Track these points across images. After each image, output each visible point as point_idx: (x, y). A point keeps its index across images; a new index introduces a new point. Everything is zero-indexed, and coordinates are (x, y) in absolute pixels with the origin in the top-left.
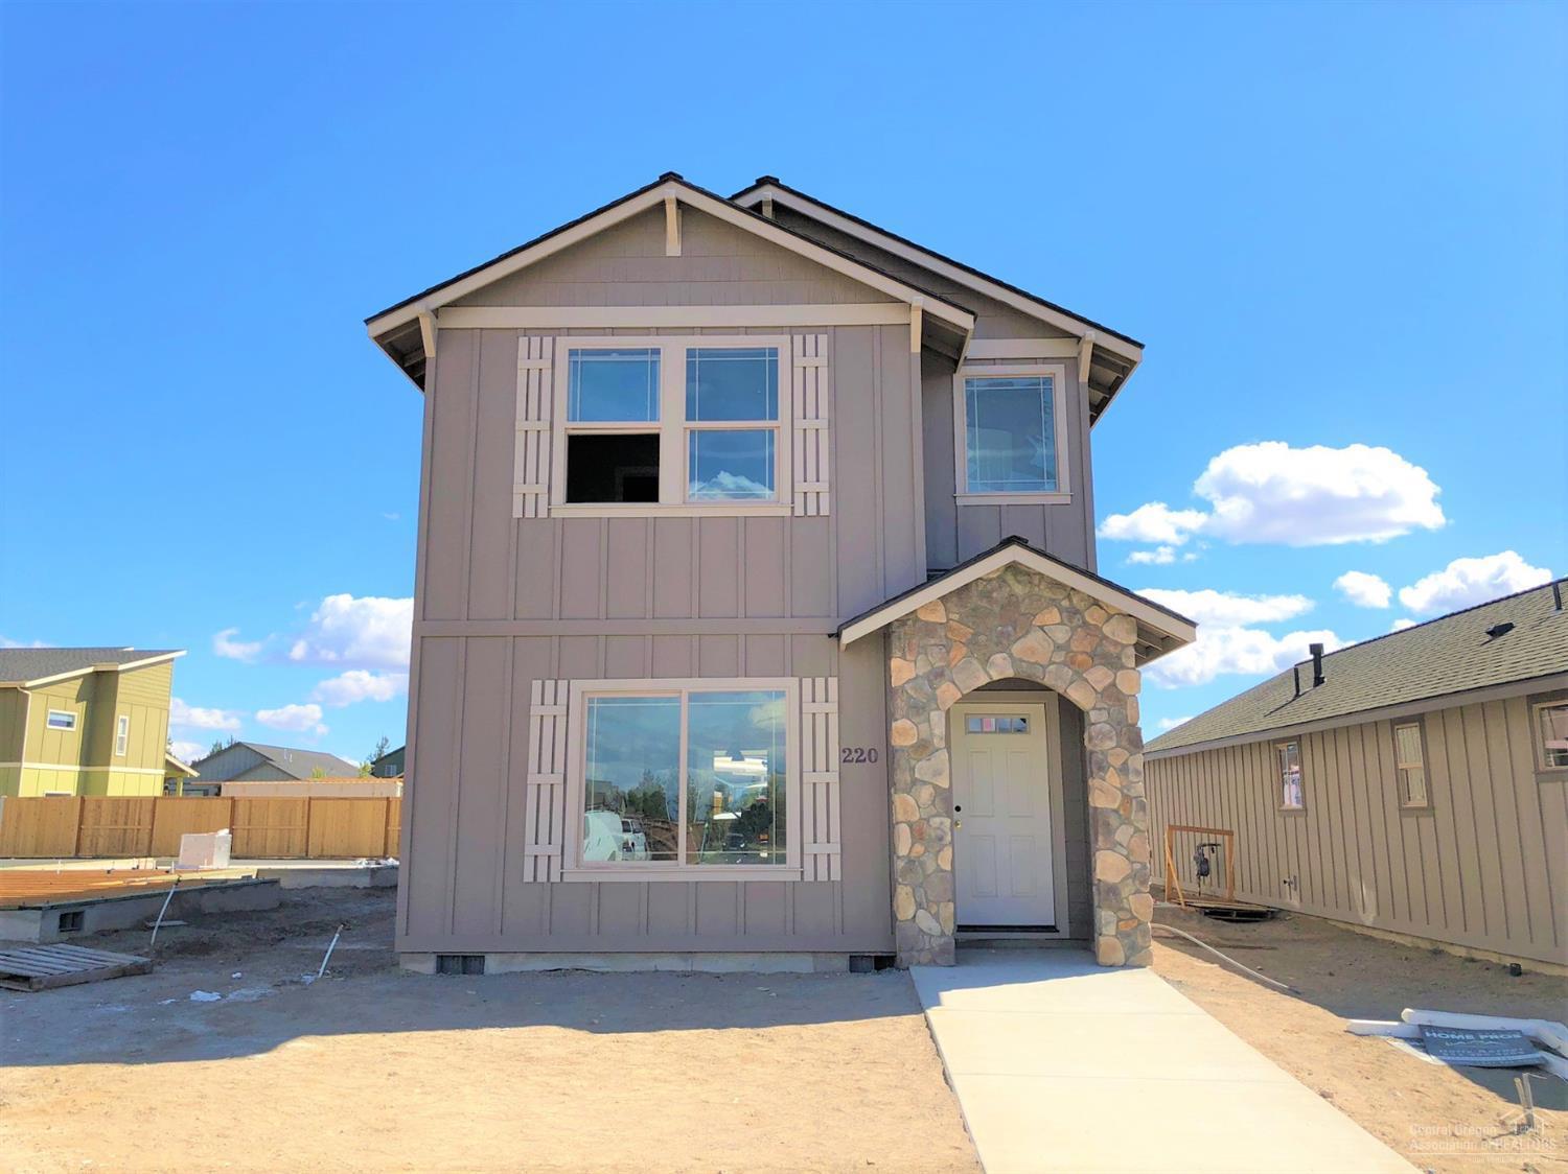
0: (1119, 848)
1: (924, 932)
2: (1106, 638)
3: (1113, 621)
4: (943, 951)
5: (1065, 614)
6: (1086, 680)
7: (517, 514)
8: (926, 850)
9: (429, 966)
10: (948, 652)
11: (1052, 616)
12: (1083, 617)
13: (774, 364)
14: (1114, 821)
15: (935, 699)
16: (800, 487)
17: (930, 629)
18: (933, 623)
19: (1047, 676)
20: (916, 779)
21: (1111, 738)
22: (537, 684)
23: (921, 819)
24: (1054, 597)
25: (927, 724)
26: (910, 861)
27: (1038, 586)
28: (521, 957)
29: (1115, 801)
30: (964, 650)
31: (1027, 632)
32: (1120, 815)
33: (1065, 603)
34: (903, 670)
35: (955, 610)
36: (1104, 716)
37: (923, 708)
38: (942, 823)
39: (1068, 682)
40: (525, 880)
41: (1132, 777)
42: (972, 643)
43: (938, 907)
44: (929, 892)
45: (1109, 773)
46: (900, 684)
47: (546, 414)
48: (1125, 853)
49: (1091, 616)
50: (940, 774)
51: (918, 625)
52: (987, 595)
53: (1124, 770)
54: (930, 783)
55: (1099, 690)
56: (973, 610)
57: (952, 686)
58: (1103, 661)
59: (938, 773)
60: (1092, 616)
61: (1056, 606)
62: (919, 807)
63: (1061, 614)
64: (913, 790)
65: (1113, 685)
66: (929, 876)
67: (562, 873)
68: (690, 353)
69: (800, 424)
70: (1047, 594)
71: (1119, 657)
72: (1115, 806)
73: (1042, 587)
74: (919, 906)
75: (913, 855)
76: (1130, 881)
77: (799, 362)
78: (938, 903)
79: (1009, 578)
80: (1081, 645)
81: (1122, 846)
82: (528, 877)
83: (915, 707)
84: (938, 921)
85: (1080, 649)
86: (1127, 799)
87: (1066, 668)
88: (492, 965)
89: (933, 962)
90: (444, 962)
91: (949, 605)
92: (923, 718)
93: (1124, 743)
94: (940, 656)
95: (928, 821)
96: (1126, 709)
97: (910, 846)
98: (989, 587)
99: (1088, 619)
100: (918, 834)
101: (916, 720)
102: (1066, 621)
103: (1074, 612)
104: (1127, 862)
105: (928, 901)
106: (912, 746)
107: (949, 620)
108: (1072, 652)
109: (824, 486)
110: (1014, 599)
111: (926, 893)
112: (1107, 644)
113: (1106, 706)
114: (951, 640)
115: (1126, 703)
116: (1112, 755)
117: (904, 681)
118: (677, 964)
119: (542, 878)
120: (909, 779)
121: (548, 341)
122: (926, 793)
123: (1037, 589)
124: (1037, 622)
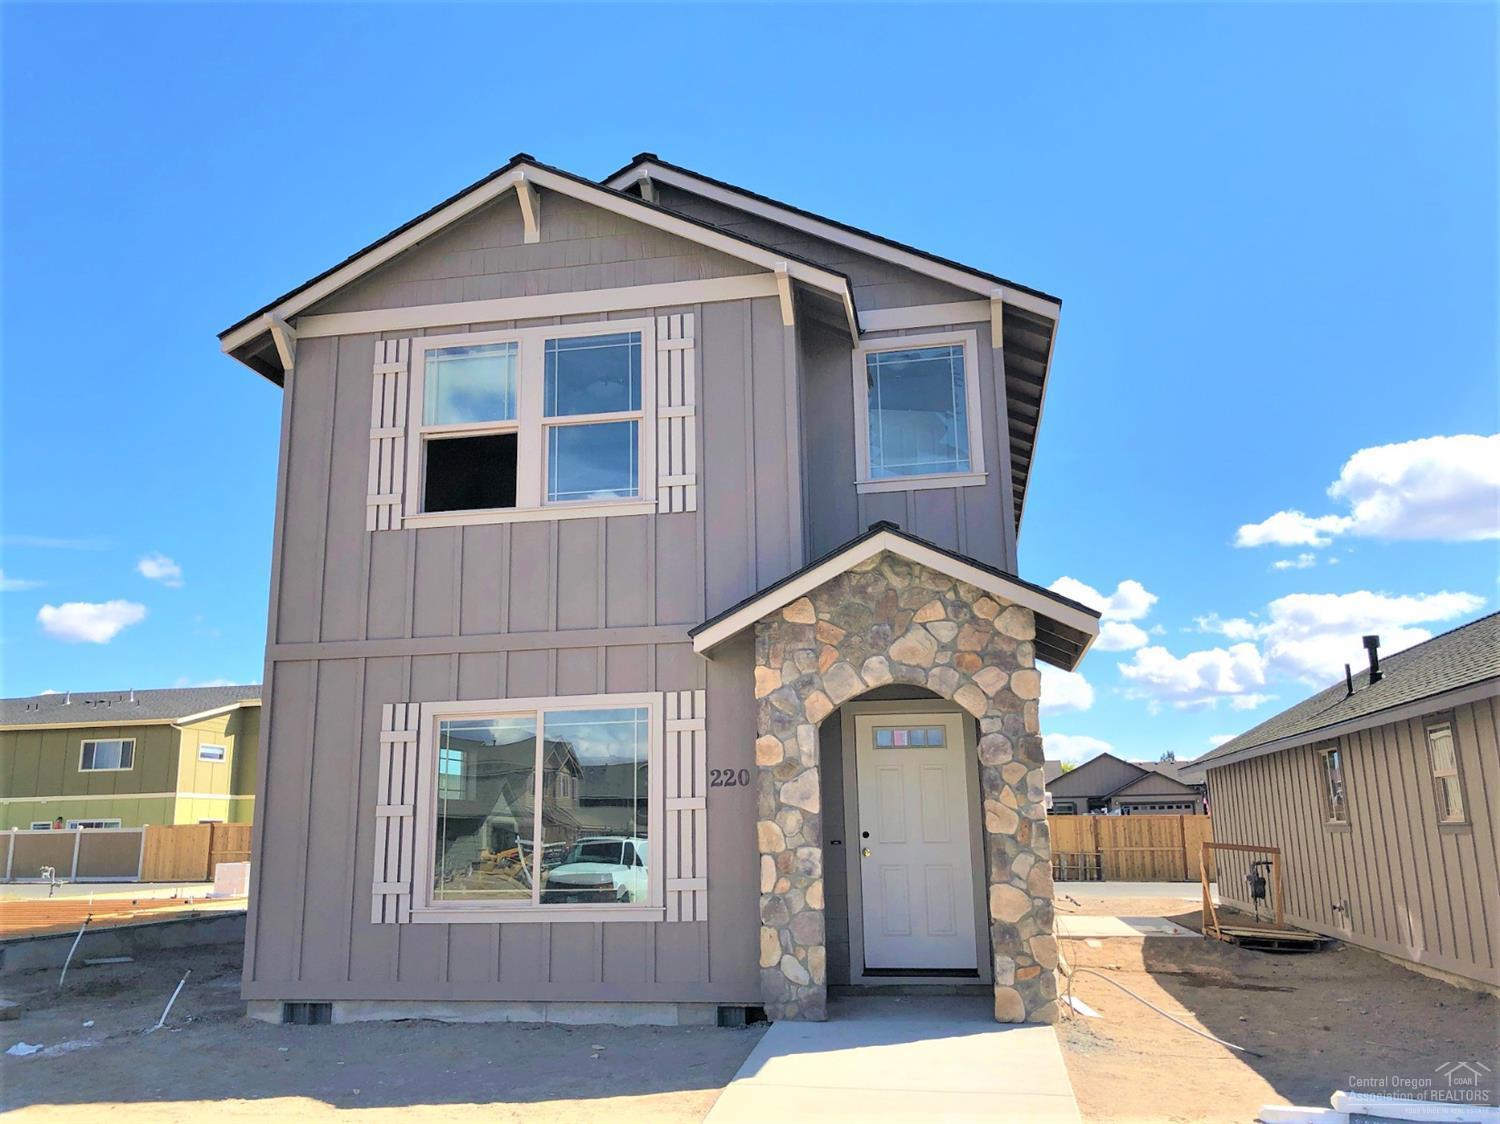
0: (1017, 882)
1: (790, 981)
2: (998, 633)
3: (1006, 614)
4: (812, 1003)
5: (949, 609)
6: (976, 684)
7: (371, 526)
8: (793, 886)
9: (275, 1016)
10: (817, 658)
11: (935, 611)
12: (971, 611)
13: (637, 350)
14: (1010, 849)
15: (801, 710)
16: (665, 481)
17: (797, 631)
18: (801, 624)
19: (930, 680)
20: (782, 804)
21: (1005, 752)
22: (388, 709)
23: (787, 849)
24: (937, 589)
25: (794, 739)
26: (775, 899)
27: (920, 578)
28: (368, 1005)
29: (1011, 824)
30: (836, 654)
31: (907, 631)
32: (1017, 842)
33: (950, 596)
34: (768, 679)
35: (826, 609)
36: (997, 725)
37: (789, 722)
38: (810, 854)
39: (955, 688)
40: (373, 922)
41: (1032, 797)
42: (844, 645)
43: (807, 952)
44: (795, 934)
45: (1004, 793)
46: (762, 696)
47: (401, 421)
48: (1024, 886)
49: (980, 610)
50: (808, 798)
51: (784, 627)
52: (861, 590)
53: (1022, 788)
54: (796, 808)
55: (991, 695)
56: (846, 608)
57: (822, 696)
58: (995, 661)
59: (805, 797)
60: (982, 609)
61: (940, 600)
62: (785, 836)
63: (945, 610)
64: (778, 817)
65: (1008, 688)
66: (795, 915)
67: (411, 914)
68: (549, 344)
69: (664, 412)
70: (930, 586)
71: (1014, 656)
72: (1012, 832)
73: (923, 579)
74: (785, 951)
75: (777, 891)
76: (1031, 920)
77: (664, 345)
78: (806, 948)
79: (886, 570)
80: (970, 642)
81: (1020, 879)
82: (376, 918)
83: (779, 721)
84: (806, 969)
85: (969, 649)
86: (1026, 822)
87: (952, 670)
88: (339, 1014)
89: (800, 1016)
90: (291, 1011)
91: (819, 603)
92: (789, 733)
93: (1022, 756)
94: (808, 662)
95: (795, 853)
96: (1023, 716)
97: (774, 881)
98: (863, 581)
99: (976, 612)
100: (784, 868)
101: (782, 735)
102: (951, 616)
103: (959, 606)
104: (1027, 898)
105: (795, 945)
106: (777, 766)
107: (818, 620)
108: (960, 651)
109: (690, 479)
110: (891, 593)
111: (792, 937)
112: (1000, 641)
113: (1000, 714)
114: (821, 643)
115: (1023, 709)
116: (1006, 771)
117: (769, 692)
118: (530, 1015)
119: (390, 918)
120: (773, 804)
121: (404, 343)
122: (792, 820)
123: (917, 581)
124: (918, 619)
